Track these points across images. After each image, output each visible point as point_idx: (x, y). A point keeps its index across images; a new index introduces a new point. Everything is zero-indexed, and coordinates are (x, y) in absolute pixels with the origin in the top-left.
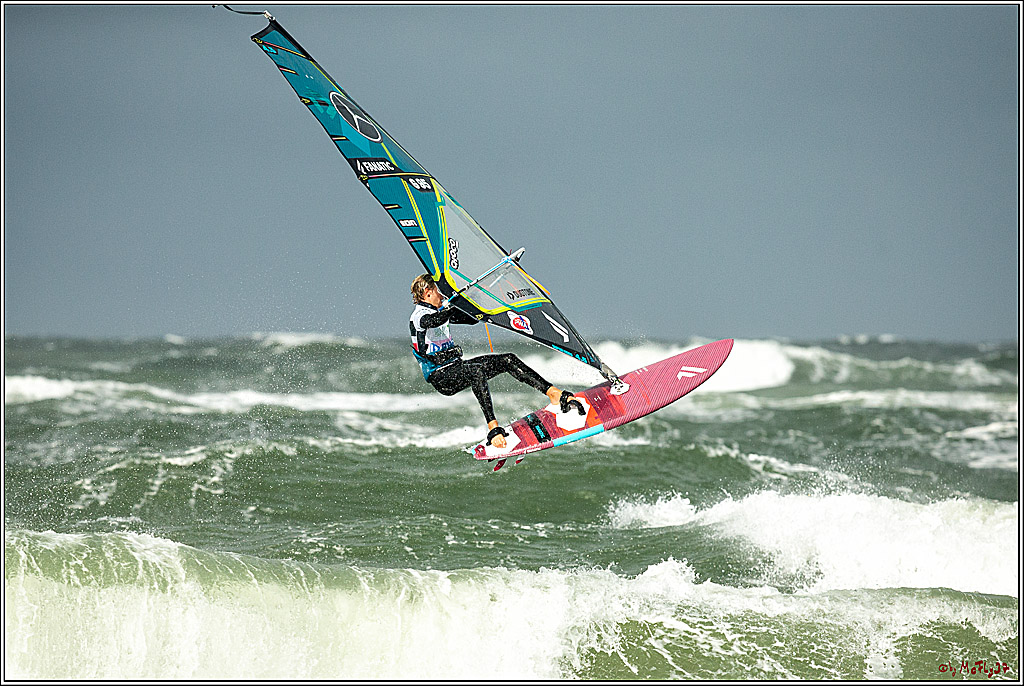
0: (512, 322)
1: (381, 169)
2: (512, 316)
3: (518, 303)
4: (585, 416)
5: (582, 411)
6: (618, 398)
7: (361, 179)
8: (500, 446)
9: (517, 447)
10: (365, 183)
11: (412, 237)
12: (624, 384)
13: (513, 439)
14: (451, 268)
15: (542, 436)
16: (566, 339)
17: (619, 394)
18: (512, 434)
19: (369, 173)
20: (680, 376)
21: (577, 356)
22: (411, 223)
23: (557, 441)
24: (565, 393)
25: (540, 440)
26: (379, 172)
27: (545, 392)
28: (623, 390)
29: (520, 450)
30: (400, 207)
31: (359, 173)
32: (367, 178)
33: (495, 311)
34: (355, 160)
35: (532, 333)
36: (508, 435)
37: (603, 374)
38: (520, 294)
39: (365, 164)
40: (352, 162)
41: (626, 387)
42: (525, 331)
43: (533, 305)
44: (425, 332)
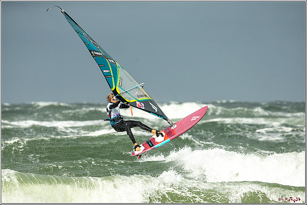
0: (137, 105)
1: (99, 54)
2: (138, 103)
3: (141, 99)
4: (164, 137)
5: (163, 136)
6: (173, 130)
7: (93, 56)
8: (138, 151)
9: (144, 150)
10: (94, 57)
11: (107, 76)
12: (175, 125)
13: (142, 148)
14: (119, 86)
15: (151, 145)
16: (156, 111)
17: (174, 128)
18: (142, 146)
19: (95, 55)
20: (192, 120)
21: (159, 116)
22: (107, 71)
23: (156, 146)
24: (157, 131)
25: (151, 147)
26: (98, 55)
27: (151, 132)
28: (175, 127)
29: (145, 151)
30: (104, 66)
31: (92, 54)
32: (95, 56)
33: (131, 101)
34: (91, 50)
35: (144, 109)
36: (141, 147)
37: (168, 122)
38: (142, 96)
39: (94, 52)
40: (90, 51)
41: (176, 126)
42: (142, 108)
43: (146, 100)
44: (111, 111)
